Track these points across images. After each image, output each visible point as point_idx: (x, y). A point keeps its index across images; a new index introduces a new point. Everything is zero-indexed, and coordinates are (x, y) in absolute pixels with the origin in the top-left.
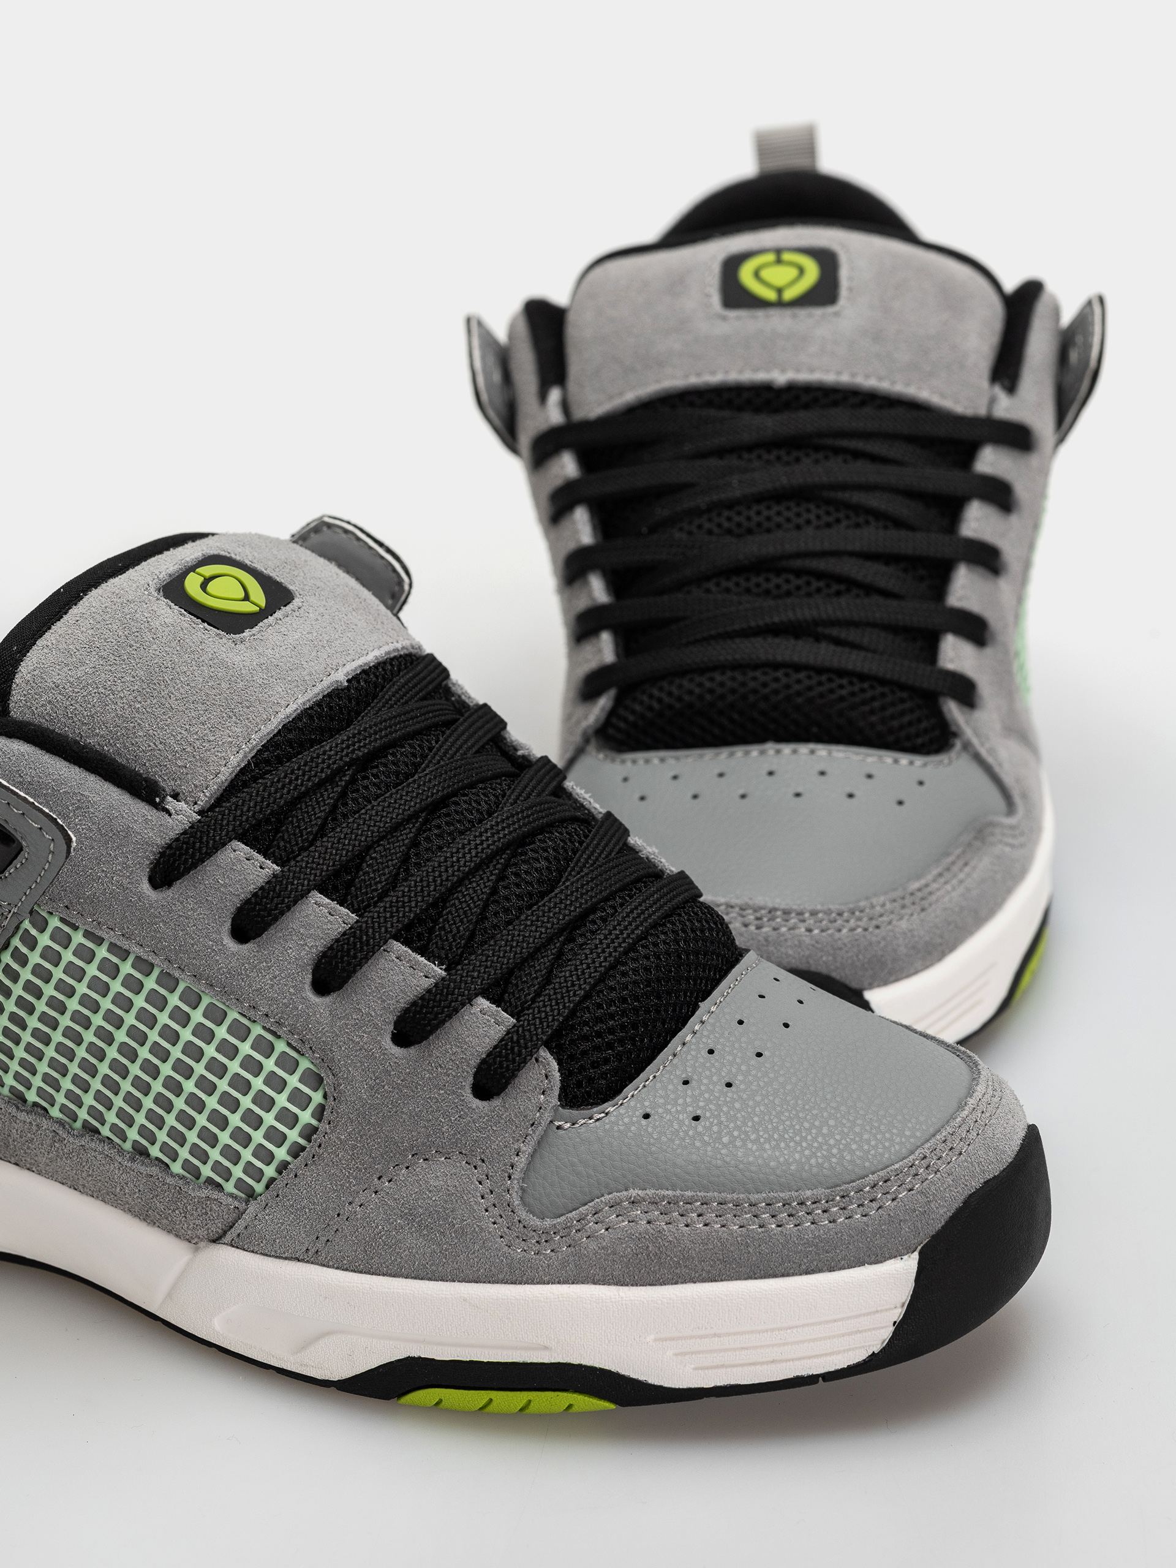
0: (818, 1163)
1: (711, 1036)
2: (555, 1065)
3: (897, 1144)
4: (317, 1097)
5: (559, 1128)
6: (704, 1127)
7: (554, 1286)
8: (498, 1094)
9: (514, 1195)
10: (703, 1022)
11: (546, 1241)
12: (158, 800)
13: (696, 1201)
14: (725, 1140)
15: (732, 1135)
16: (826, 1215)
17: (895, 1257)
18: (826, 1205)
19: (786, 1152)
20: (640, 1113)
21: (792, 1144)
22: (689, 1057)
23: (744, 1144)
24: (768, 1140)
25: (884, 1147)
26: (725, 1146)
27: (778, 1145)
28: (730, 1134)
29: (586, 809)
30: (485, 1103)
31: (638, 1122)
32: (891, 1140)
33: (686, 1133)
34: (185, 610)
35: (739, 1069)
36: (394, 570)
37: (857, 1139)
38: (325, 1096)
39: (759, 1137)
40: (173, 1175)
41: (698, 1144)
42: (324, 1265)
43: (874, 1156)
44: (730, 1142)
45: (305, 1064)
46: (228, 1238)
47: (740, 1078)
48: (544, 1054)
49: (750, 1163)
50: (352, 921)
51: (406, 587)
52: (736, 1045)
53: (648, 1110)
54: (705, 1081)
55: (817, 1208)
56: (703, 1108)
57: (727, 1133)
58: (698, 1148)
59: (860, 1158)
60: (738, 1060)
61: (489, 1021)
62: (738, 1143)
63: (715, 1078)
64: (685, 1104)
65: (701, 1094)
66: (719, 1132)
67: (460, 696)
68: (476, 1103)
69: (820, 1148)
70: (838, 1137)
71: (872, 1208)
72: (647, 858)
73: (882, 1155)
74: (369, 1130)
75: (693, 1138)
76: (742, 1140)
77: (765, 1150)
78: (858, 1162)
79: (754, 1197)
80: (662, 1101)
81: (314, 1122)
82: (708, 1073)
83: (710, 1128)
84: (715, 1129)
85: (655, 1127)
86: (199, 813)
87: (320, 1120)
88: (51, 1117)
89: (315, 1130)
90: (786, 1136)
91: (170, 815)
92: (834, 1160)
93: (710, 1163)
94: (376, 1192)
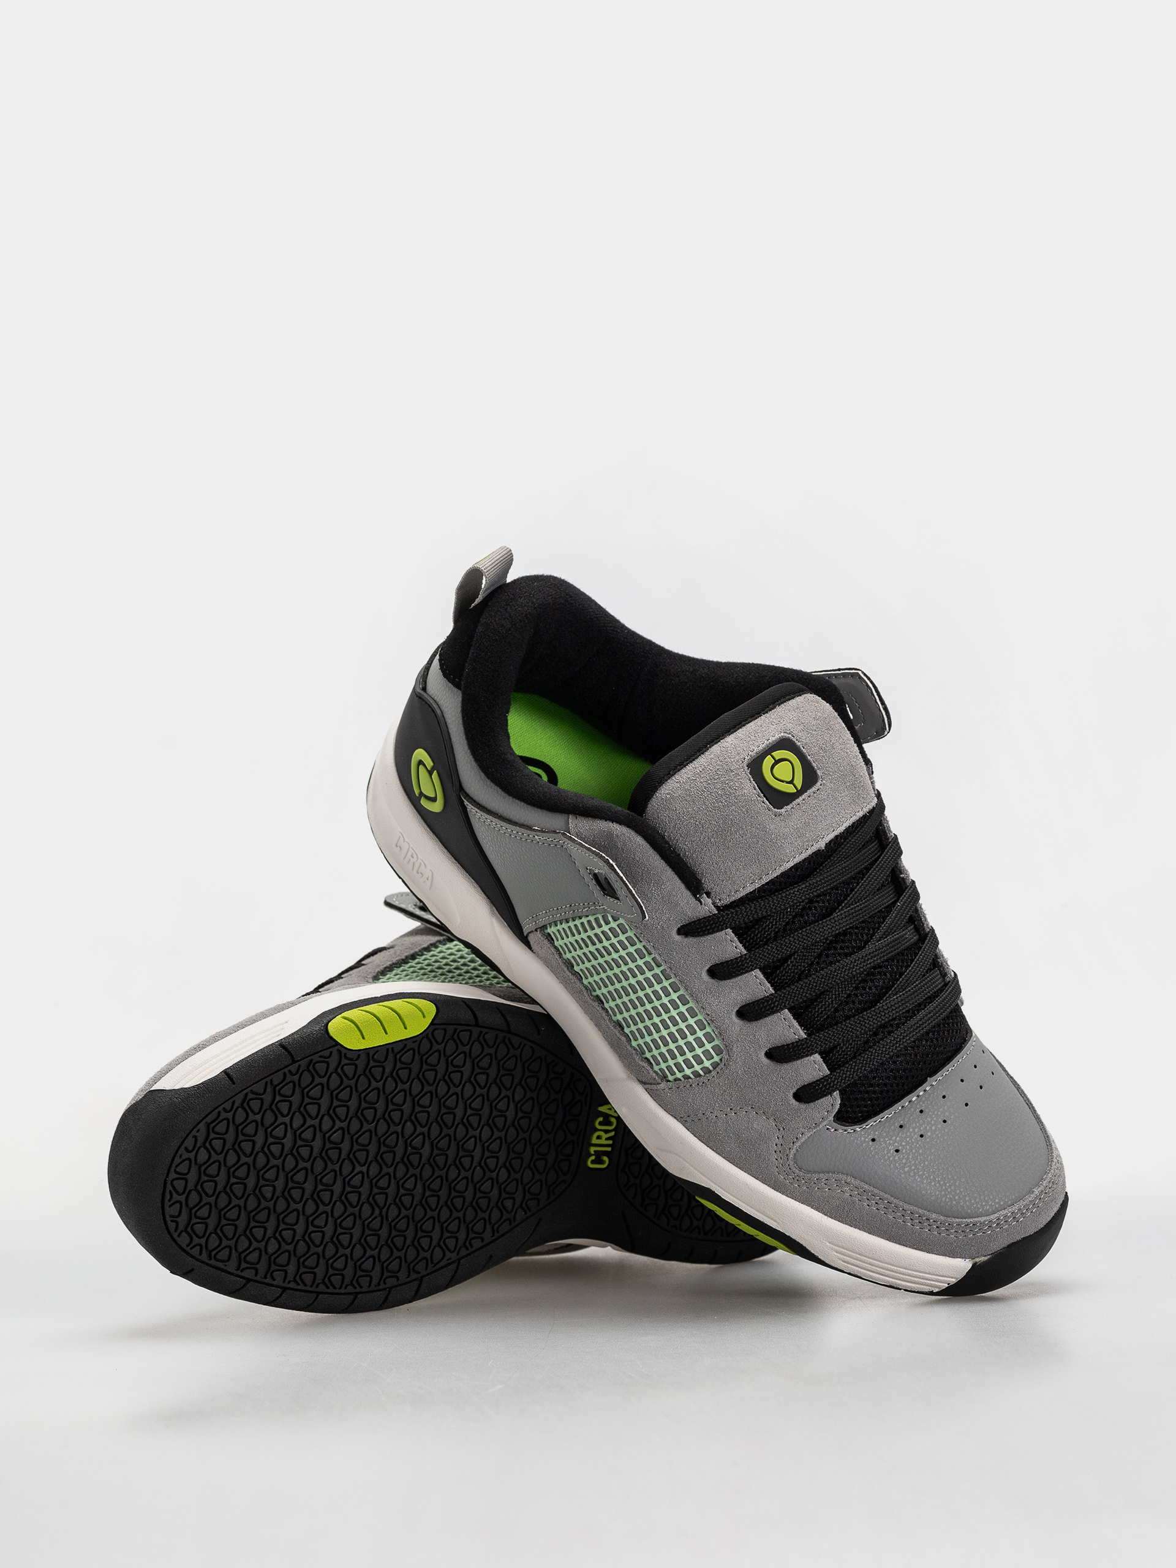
0: (945, 1201)
1: (926, 1102)
2: (839, 1102)
3: (989, 1205)
4: (716, 1059)
5: (828, 1129)
6: (899, 1158)
7: (793, 1200)
8: (805, 1102)
9: (792, 1152)
10: (925, 1091)
11: (798, 1180)
12: (698, 896)
13: (878, 1196)
14: (906, 1169)
15: (911, 1168)
16: (938, 1229)
17: (963, 1258)
18: (940, 1225)
19: (932, 1188)
20: (871, 1137)
21: (937, 1185)
22: (909, 1112)
23: (915, 1176)
24: (927, 1178)
25: (982, 1205)
26: (905, 1172)
27: (931, 1183)
28: (910, 1167)
29: (922, 923)
30: (797, 1103)
31: (868, 1142)
32: (987, 1202)
33: (889, 1158)
34: (758, 786)
35: (931, 1128)
36: (883, 720)
37: (971, 1195)
38: (721, 1060)
39: (924, 1174)
40: (631, 1046)
41: (892, 1166)
42: (687, 1128)
43: (975, 1208)
44: (908, 1171)
45: (716, 1042)
46: (647, 1086)
47: (929, 1134)
48: (836, 1094)
49: (913, 1188)
50: (769, 993)
51: (886, 733)
52: (936, 1112)
53: (876, 1137)
54: (911, 1130)
55: (935, 1225)
56: (903, 1146)
57: (909, 1166)
58: (891, 1169)
59: (967, 1206)
60: (933, 1122)
61: (816, 1068)
62: (912, 1174)
63: (916, 1130)
64: (896, 1141)
65: (906, 1138)
66: (905, 1164)
67: (884, 828)
68: (793, 1102)
69: (950, 1193)
70: (962, 1190)
71: (961, 1235)
72: (942, 963)
73: (979, 1209)
74: (735, 1087)
75: (891, 1162)
76: (914, 1172)
77: (923, 1183)
78: (965, 1208)
79: (906, 1206)
80: (885, 1134)
81: (711, 1068)
82: (914, 1125)
83: (901, 1160)
84: (904, 1161)
85: (875, 1148)
86: (717, 907)
87: (714, 1068)
88: (582, 983)
89: (710, 1071)
90: (937, 1179)
91: (701, 904)
92: (954, 1202)
93: (893, 1179)
94: (726, 1115)
